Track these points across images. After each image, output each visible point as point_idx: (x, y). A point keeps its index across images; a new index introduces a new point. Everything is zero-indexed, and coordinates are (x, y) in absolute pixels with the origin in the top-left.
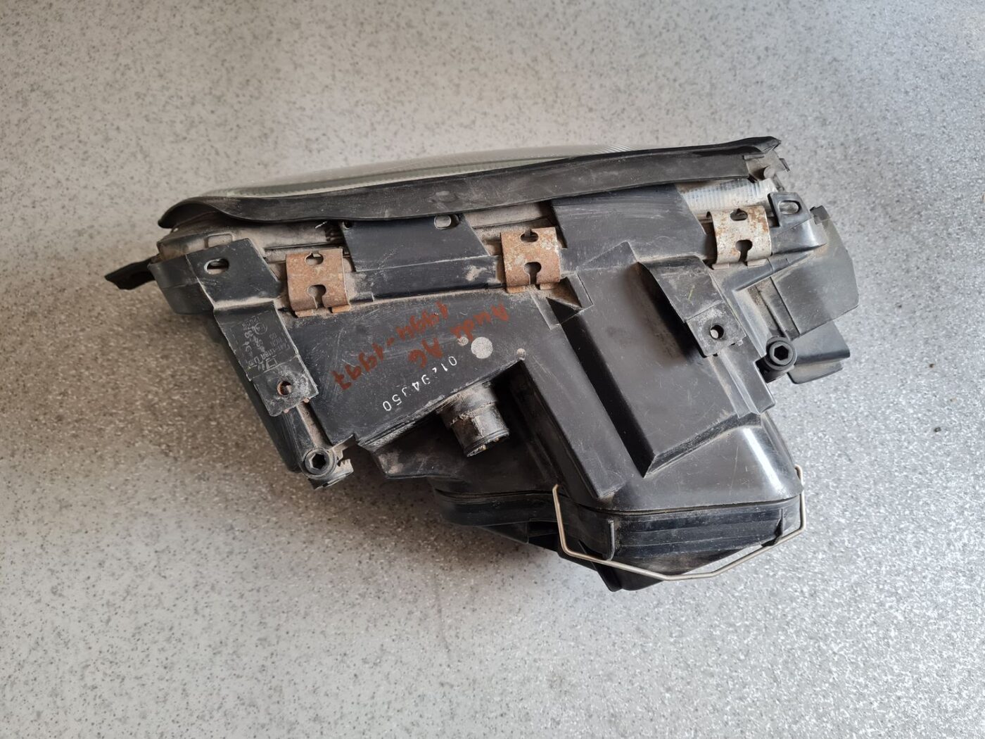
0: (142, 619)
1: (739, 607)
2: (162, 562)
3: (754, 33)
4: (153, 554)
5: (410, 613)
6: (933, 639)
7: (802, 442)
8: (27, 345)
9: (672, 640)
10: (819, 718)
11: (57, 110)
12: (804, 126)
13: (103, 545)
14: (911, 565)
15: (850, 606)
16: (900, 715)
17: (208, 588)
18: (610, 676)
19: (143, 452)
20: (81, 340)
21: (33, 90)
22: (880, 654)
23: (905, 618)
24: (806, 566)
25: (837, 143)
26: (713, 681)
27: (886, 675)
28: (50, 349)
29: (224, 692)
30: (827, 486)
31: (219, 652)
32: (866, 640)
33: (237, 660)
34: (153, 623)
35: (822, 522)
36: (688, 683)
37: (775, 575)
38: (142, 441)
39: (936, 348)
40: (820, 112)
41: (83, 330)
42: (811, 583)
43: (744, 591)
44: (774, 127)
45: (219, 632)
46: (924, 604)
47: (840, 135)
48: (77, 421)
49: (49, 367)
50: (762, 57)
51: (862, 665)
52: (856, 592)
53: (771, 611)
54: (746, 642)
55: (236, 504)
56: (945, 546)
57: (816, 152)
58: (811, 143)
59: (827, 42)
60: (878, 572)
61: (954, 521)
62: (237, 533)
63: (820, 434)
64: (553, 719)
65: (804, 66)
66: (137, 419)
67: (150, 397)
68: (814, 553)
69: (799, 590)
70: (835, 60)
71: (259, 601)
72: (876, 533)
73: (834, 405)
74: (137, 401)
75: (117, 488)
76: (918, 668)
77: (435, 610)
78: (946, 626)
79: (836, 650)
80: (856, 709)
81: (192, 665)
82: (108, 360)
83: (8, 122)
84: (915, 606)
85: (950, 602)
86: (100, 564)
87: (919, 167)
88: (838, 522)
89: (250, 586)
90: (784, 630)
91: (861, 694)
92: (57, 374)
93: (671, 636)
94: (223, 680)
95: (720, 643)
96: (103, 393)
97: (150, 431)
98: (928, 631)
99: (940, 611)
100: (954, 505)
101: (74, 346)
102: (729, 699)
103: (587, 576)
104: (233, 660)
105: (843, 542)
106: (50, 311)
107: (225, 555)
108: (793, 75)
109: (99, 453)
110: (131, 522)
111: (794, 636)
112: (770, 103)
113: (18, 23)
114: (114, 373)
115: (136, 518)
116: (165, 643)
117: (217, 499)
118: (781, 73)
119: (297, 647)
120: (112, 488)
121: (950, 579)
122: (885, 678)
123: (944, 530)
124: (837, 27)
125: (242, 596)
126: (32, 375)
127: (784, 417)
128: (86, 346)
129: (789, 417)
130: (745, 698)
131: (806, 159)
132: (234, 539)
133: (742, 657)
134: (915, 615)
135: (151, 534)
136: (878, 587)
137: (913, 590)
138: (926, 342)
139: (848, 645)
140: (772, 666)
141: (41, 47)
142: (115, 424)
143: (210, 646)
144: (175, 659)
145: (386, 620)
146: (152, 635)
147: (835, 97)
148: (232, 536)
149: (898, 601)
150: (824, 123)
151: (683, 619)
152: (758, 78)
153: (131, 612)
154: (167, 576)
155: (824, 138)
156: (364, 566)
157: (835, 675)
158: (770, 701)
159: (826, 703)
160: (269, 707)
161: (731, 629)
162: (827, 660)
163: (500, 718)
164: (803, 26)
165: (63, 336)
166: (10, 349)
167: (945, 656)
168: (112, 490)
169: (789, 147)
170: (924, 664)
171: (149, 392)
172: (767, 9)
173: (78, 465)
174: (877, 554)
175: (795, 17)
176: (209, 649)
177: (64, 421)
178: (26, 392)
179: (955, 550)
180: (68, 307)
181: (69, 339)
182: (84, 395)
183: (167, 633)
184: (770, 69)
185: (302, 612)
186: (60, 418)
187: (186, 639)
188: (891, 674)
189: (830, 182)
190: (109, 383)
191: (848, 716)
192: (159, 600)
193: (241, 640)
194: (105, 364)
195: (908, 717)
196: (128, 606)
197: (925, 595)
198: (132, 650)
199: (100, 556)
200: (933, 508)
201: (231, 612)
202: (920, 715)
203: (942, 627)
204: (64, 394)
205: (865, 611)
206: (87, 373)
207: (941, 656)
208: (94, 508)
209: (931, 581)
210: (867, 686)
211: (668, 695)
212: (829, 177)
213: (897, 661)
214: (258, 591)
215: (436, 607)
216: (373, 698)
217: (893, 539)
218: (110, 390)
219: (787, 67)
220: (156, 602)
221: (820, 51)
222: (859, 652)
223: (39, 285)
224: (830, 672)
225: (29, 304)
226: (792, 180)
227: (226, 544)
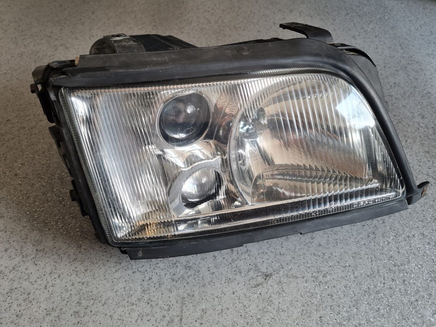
0: (16, 285)
2: (38, 256)
3: (389, 77)
4: (35, 251)
5: (164, 316)
7: (409, 268)
8: (15, 140)
11: (68, 54)
12: (413, 117)
13: (11, 240)
17: (56, 276)
19: (49, 199)
20: (41, 143)
21: (61, 46)
25: (429, 127)
28: (25, 144)
30: (423, 297)
31: (50, 314)
33: (58, 321)
34: (20, 289)
38: (51, 194)
40: (421, 113)
41: (43, 139)
44: (397, 115)
45: (54, 302)
47: (431, 124)
48: (24, 178)
49: (21, 151)
50: (393, 86)
55: (87, 235)
57: (419, 129)
58: (416, 124)
59: (425, 85)
62: (82, 250)
63: (419, 266)
65: (413, 93)
66: (53, 183)
67: (63, 174)
70: (429, 93)
71: (81, 289)
73: (428, 252)
74: (56, 174)
75: (30, 214)
77: (178, 319)
81: (33, 318)
82: (50, 154)
83: (46, 55)
86: (6, 250)
89: (78, 280)
92: (23, 155)
96: (42, 168)
97: (57, 190)
101: (36, 145)
103: (272, 318)
104: (55, 321)
106: (32, 128)
107: (72, 260)
108: (408, 96)
109: (28, 195)
110: (30, 232)
112: (396, 104)
113: (65, 23)
114: (50, 160)
115: (33, 231)
116: (22, 302)
117: (78, 229)
118: (402, 94)
119: (94, 321)
120: (28, 213)
124: (430, 80)
125: (73, 285)
126: (12, 153)
127: (399, 252)
128: (42, 146)
129: (401, 253)
131: (413, 131)
132: (79, 252)
135: (38, 240)
141: (71, 32)
142: (41, 183)
143: (46, 309)
144: (24, 312)
145: (149, 317)
146: (17, 295)
147: (429, 107)
148: (79, 250)
150: (423, 117)
152: (390, 94)
153: (11, 280)
154: (38, 264)
155: (423, 123)
156: (145, 283)
164: (413, 78)
165: (33, 139)
166: (7, 140)
168: (27, 214)
169: (405, 124)
171: (64, 172)
172: (396, 69)
173: (16, 198)
175: (409, 74)
176: (45, 311)
177: (18, 176)
178: (5, 160)
180: (41, 128)
181: (35, 141)
182: (32, 167)
183: (25, 296)
184: (396, 92)
185: (103, 302)
186: (16, 175)
187: (34, 302)
189: (426, 143)
190: (46, 164)
192: (29, 277)
193: (64, 310)
194: (48, 155)
196: (11, 276)
198: (4, 301)
199: (7, 246)
201: (64, 292)
204: (23, 164)
206: (37, 157)
208: (15, 221)
212: (425, 140)
214: (83, 284)
215: (180, 316)
218: (45, 167)
219: (405, 92)
220: (26, 277)
221: (421, 88)
223: (32, 117)
225: (24, 123)
226: (406, 139)
227: (74, 254)
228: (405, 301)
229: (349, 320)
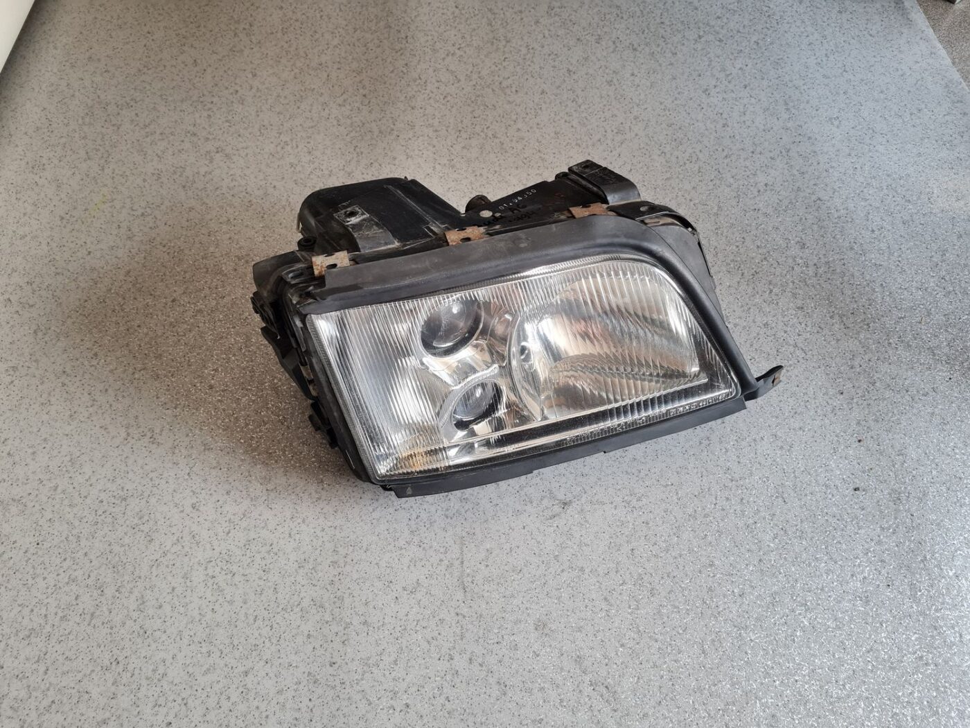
0: (252, 535)
1: (684, 595)
2: (270, 498)
3: (758, 172)
4: (264, 491)
5: (441, 560)
6: (829, 642)
7: (750, 483)
8: (194, 332)
9: (630, 611)
11: (234, 168)
12: (787, 247)
13: (231, 480)
14: (820, 586)
15: (769, 608)
16: (795, 693)
17: (300, 521)
19: (266, 419)
20: (232, 334)
21: (217, 152)
22: (787, 647)
23: (810, 624)
24: (739, 574)
25: (811, 263)
27: (789, 663)
28: (210, 338)
29: (302, 595)
30: (764, 518)
31: (303, 567)
32: (777, 634)
33: (315, 574)
34: (259, 539)
37: (714, 576)
38: (267, 412)
39: (865, 428)
40: (801, 238)
41: (234, 327)
42: (741, 587)
43: (689, 584)
44: (763, 245)
45: (304, 553)
46: (826, 616)
47: (814, 257)
48: (223, 391)
49: (208, 350)
50: (762, 190)
51: (771, 652)
52: (774, 598)
53: (708, 602)
54: (685, 621)
55: (327, 465)
56: (849, 576)
57: (793, 268)
58: (790, 260)
59: (815, 185)
60: (793, 587)
61: (860, 559)
62: (325, 486)
63: (765, 479)
65: (794, 201)
66: (265, 395)
67: (275, 381)
68: (747, 565)
69: (731, 590)
70: (819, 199)
71: (335, 535)
72: (796, 558)
73: (778, 459)
74: (266, 383)
75: (245, 442)
76: (814, 661)
77: (458, 562)
78: (841, 635)
79: (753, 638)
80: (762, 684)
81: (283, 572)
82: (249, 351)
83: (198, 173)
84: (819, 616)
85: (846, 618)
86: (227, 493)
87: (874, 290)
88: (769, 546)
89: (329, 524)
90: (715, 617)
91: (768, 673)
92: (212, 356)
93: (630, 607)
94: (303, 586)
95: (666, 618)
96: (243, 373)
97: (273, 405)
98: (827, 636)
99: (838, 623)
100: (861, 547)
101: (226, 338)
103: (573, 555)
104: (312, 573)
105: (770, 561)
106: (212, 311)
107: (315, 500)
108: (784, 208)
109: (235, 416)
110: (252, 467)
111: (723, 622)
112: (763, 226)
113: (212, 102)
114: (252, 362)
115: (256, 465)
116: (265, 554)
117: (313, 459)
118: (775, 205)
119: (358, 571)
120: (242, 441)
121: (850, 601)
122: (788, 665)
123: (850, 564)
124: (825, 174)
125: (323, 530)
126: (195, 354)
127: (739, 462)
128: (235, 339)
129: (742, 463)
131: (785, 272)
132: (322, 489)
133: (681, 632)
134: (818, 623)
135: (265, 477)
136: (792, 598)
137: (819, 605)
138: (858, 423)
139: (762, 636)
140: (702, 642)
141: (227, 121)
142: (249, 396)
144: (271, 566)
145: (423, 563)
146: (257, 547)
147: (815, 227)
148: (321, 487)
149: (806, 610)
150: (803, 246)
151: (641, 597)
152: (756, 207)
153: (245, 529)
154: (273, 508)
155: (801, 258)
156: (412, 522)
157: (750, 656)
159: (740, 675)
161: (675, 610)
162: (745, 643)
164: (798, 171)
165: (220, 330)
166: (182, 334)
167: (837, 656)
168: (241, 443)
169: (773, 262)
170: (820, 660)
171: (275, 378)
172: (772, 155)
173: (220, 421)
174: (795, 573)
175: (792, 163)
176: (296, 563)
177: (214, 389)
178: (189, 365)
179: (857, 581)
180: (225, 309)
181: (224, 333)
182: (230, 373)
183: (268, 548)
184: (766, 201)
185: (364, 548)
186: (211, 387)
187: (281, 554)
188: (792, 663)
189: (801, 292)
190: (248, 367)
191: (755, 687)
192: (266, 524)
193: (319, 560)
194: (247, 353)
195: (802, 696)
196: (244, 524)
197: (828, 609)
198: (243, 555)
199: (227, 487)
200: (844, 547)
201: (314, 540)
202: (810, 696)
203: (838, 635)
204: (216, 370)
205: (779, 614)
206: (233, 358)
207: (834, 656)
208: (228, 453)
209: (834, 600)
210: (773, 668)
212: (800, 288)
213: (799, 654)
214: (335, 528)
215: (460, 560)
217: (810, 565)
218: (248, 372)
219: (781, 201)
220: (263, 525)
221: (809, 191)
222: (770, 643)
223: (207, 291)
224: (746, 653)
225: (198, 304)
226: (771, 287)
227: (316, 492)
228: (741, 524)
229: (667, 551)
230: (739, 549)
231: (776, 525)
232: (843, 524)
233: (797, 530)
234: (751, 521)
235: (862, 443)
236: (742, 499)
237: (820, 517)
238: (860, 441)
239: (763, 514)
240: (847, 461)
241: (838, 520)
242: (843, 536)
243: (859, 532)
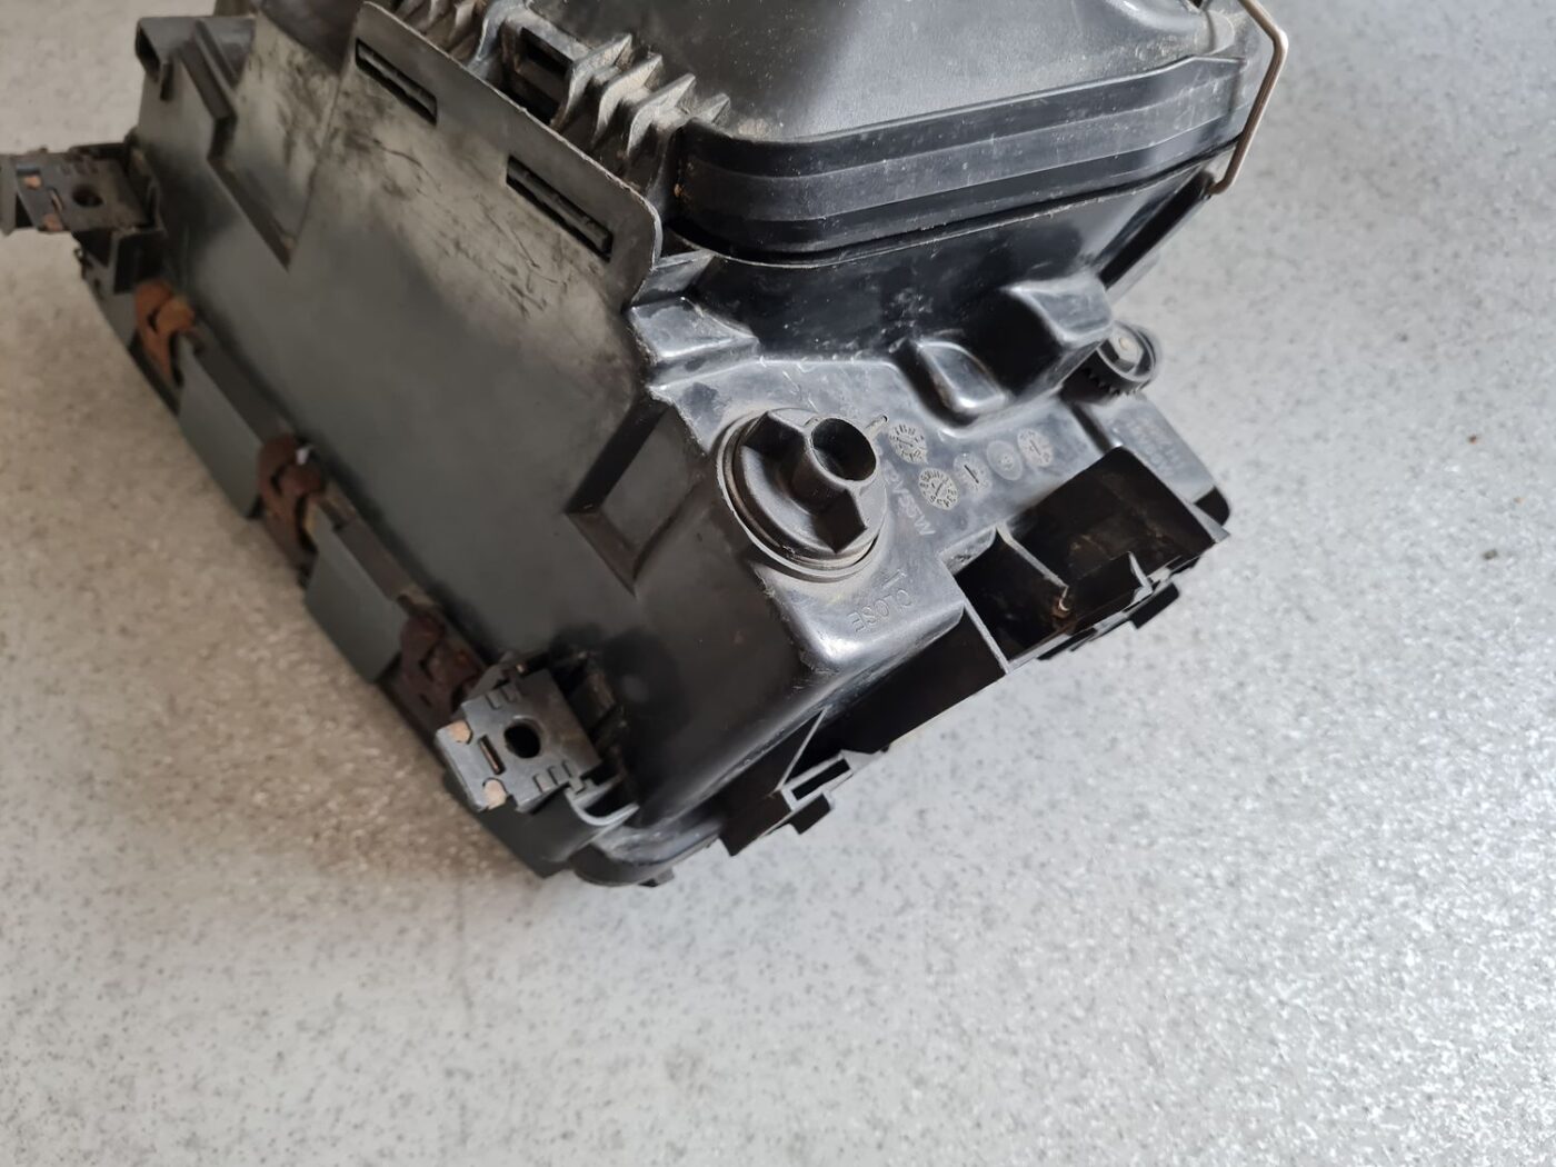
1: (1074, 911)
6: (1501, 970)
9: (931, 979)
10: (1250, 1141)
14: (1444, 821)
15: (1316, 904)
16: (1432, 1135)
18: (795, 1058)
22: (1382, 1004)
23: (1437, 927)
24: (1217, 826)
26: (1016, 1065)
27: (1398, 1048)
29: (23, 1089)
32: (1351, 974)
35: (1253, 738)
36: (962, 1069)
37: (1151, 844)
39: (1481, 407)
42: (1229, 859)
43: (1087, 877)
46: (1477, 897)
51: (1343, 1028)
52: (1327, 875)
53: (1144, 918)
54: (1087, 981)
56: (1518, 778)
60: (1372, 835)
61: (1537, 729)
64: (671, 1145)
68: (1236, 799)
69: (1203, 874)
72: (1367, 757)
76: (1469, 1032)
78: (1529, 942)
79: (1284, 995)
80: (1332, 1123)
84: (1459, 902)
85: (1535, 892)
88: (1287, 738)
90: (1172, 956)
91: (1344, 1090)
93: (929, 969)
94: (26, 1064)
95: (1032, 983)
98: (1490, 953)
99: (1516, 912)
100: (1535, 698)
102: (1051, 1101)
105: (1297, 776)
111: (1194, 968)
121: (1533, 845)
122: (1396, 1055)
123: (1513, 747)
130: (1086, 1100)
133: (1079, 1013)
134: (1460, 920)
136: (1375, 864)
137: (1452, 870)
139: (1310, 984)
140: (1145, 1031)
149: (1420, 893)
151: (956, 936)
157: (1284, 1049)
158: (1138, 1106)
159: (1264, 1110)
160: (103, 1118)
161: (1057, 955)
162: (1266, 1016)
163: (559, 1142)
167: (1530, 1006)
170: (1484, 1023)
174: (1372, 798)
179: (1541, 787)
188: (1409, 1046)
191: (1314, 1136)
195: (1451, 1139)
197: (1480, 878)
200: (1488, 703)
202: (1478, 1136)
203: (1520, 945)
205: (1348, 915)
207: (1521, 1006)
209: (1491, 849)
210: (1355, 1071)
211: (916, 1094)
213: (1423, 1017)
216: (308, 1099)
217: (1406, 767)
222: (1337, 1000)
224: (1273, 1042)
230: (1209, 760)
231: (1298, 681)
232: (1473, 648)
233: (1355, 683)
234: (1228, 684)
235: (1478, 444)
236: (1196, 633)
237: (1408, 641)
238: (1473, 439)
239: (1257, 660)
240: (1450, 493)
241: (1459, 639)
242: (1480, 679)
243: (1521, 658)
